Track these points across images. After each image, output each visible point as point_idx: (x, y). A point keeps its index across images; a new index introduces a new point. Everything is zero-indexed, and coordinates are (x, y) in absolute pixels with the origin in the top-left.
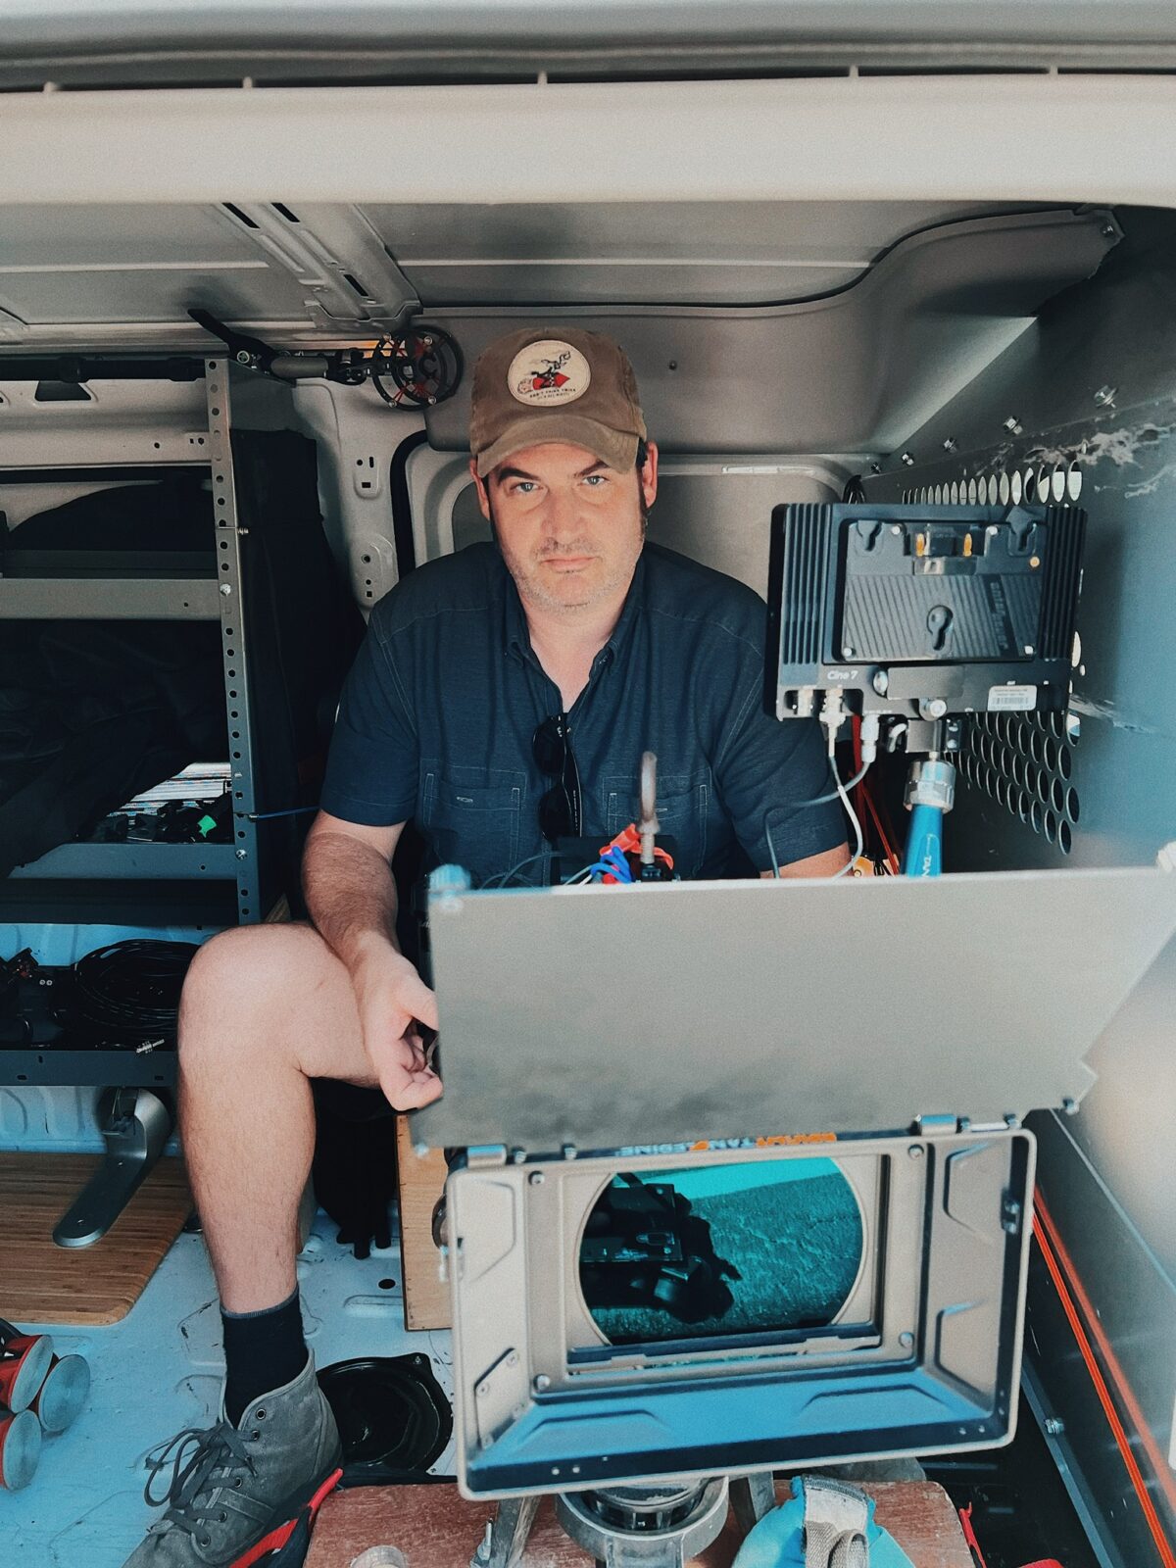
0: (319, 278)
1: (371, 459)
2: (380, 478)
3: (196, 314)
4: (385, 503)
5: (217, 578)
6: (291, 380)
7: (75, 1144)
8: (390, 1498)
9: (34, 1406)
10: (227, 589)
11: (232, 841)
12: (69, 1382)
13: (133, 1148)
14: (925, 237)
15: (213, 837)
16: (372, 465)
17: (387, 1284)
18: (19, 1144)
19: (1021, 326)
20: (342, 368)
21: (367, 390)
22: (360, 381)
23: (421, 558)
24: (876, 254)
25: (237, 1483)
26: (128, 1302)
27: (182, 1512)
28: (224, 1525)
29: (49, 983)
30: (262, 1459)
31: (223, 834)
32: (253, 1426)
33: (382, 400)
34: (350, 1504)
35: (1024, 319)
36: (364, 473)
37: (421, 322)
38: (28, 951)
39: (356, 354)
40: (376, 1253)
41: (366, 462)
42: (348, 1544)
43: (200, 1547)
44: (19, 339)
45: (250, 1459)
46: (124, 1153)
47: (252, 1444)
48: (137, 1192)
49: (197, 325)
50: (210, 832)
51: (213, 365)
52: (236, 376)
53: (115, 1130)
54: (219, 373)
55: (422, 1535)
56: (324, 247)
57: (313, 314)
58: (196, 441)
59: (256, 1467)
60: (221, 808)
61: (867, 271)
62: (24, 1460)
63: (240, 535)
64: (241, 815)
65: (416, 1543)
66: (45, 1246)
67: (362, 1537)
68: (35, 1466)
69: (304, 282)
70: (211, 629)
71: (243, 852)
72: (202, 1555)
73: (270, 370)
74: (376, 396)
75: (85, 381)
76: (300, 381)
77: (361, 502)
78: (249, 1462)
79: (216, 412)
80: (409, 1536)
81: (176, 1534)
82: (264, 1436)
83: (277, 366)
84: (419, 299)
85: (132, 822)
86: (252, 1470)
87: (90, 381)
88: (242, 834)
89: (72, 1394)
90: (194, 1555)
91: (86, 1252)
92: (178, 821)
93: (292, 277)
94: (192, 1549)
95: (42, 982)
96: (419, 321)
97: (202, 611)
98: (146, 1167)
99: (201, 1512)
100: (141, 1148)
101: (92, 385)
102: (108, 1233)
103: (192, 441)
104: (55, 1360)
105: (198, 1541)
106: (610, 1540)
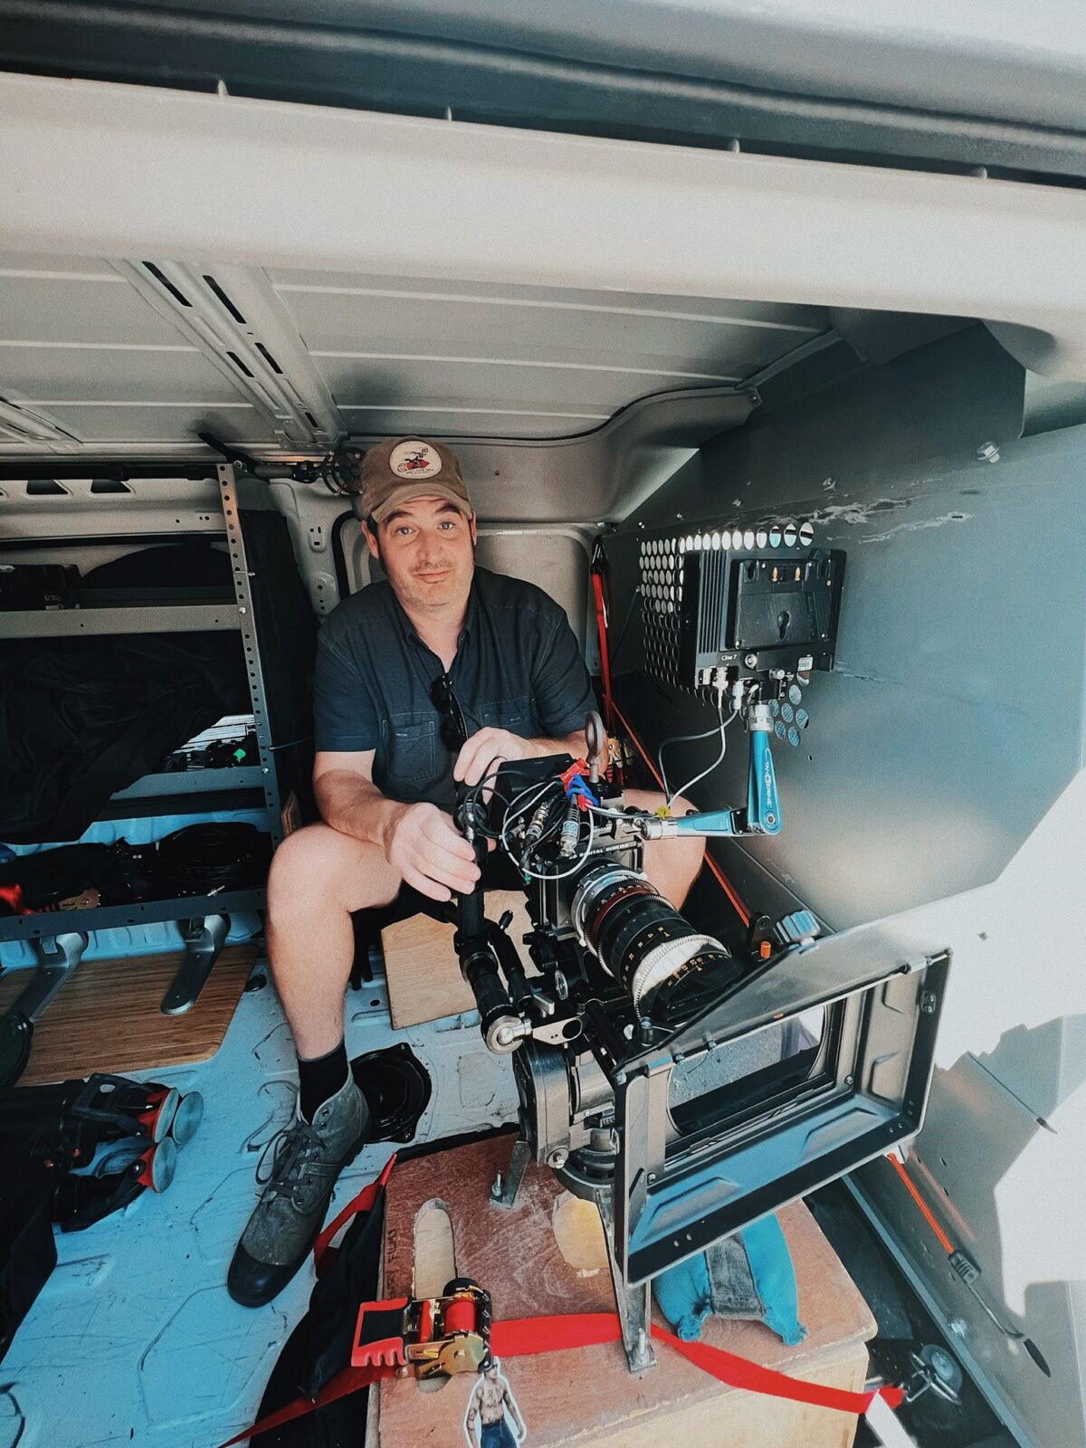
0: (288, 414)
1: (319, 528)
2: (324, 539)
3: (204, 436)
4: (329, 555)
5: (236, 603)
6: (266, 479)
7: (164, 947)
8: (428, 1165)
9: (169, 1134)
10: (243, 610)
11: (259, 764)
12: (191, 1110)
13: (203, 945)
14: (654, 399)
15: (245, 762)
16: (320, 532)
17: (375, 1003)
18: (128, 952)
19: (690, 453)
20: (303, 473)
21: (319, 487)
22: (312, 481)
23: (353, 590)
24: (614, 411)
25: (315, 1157)
26: (217, 1043)
27: (282, 1184)
28: (311, 1187)
29: (140, 857)
30: (328, 1139)
31: (252, 759)
32: (321, 1120)
33: (330, 492)
34: (404, 1175)
35: (689, 450)
36: (315, 537)
37: (348, 445)
38: (123, 839)
39: (309, 464)
40: (365, 985)
41: (316, 530)
42: (410, 1203)
43: (297, 1205)
44: (76, 452)
45: (321, 1141)
46: (199, 950)
47: (322, 1131)
48: (212, 973)
49: (206, 445)
50: (242, 759)
51: (223, 469)
52: (238, 476)
53: (193, 937)
54: (227, 473)
55: (454, 1186)
56: (295, 391)
57: (279, 440)
58: (204, 518)
59: (326, 1145)
60: (250, 742)
61: (609, 421)
62: (167, 1169)
63: (249, 577)
64: (263, 748)
65: (452, 1193)
66: (158, 1016)
67: (417, 1197)
68: (173, 1170)
69: (278, 417)
70: (234, 637)
71: (267, 770)
72: (300, 1210)
73: (254, 472)
74: (326, 491)
75: (127, 480)
76: (271, 480)
77: (315, 555)
78: (322, 1143)
79: (227, 498)
80: (446, 1189)
81: (280, 1200)
82: (329, 1124)
83: (258, 470)
84: (347, 430)
85: (188, 755)
86: (324, 1147)
87: (130, 480)
88: (265, 760)
89: (193, 1117)
90: (295, 1211)
91: (185, 1015)
92: (219, 755)
93: (271, 412)
94: (292, 1207)
95: (135, 857)
96: (347, 444)
97: (227, 624)
98: (214, 956)
99: (295, 1182)
100: (209, 945)
101: (130, 483)
102: (197, 1001)
103: (201, 518)
104: (181, 1099)
105: (296, 1202)
106: (598, 1190)
